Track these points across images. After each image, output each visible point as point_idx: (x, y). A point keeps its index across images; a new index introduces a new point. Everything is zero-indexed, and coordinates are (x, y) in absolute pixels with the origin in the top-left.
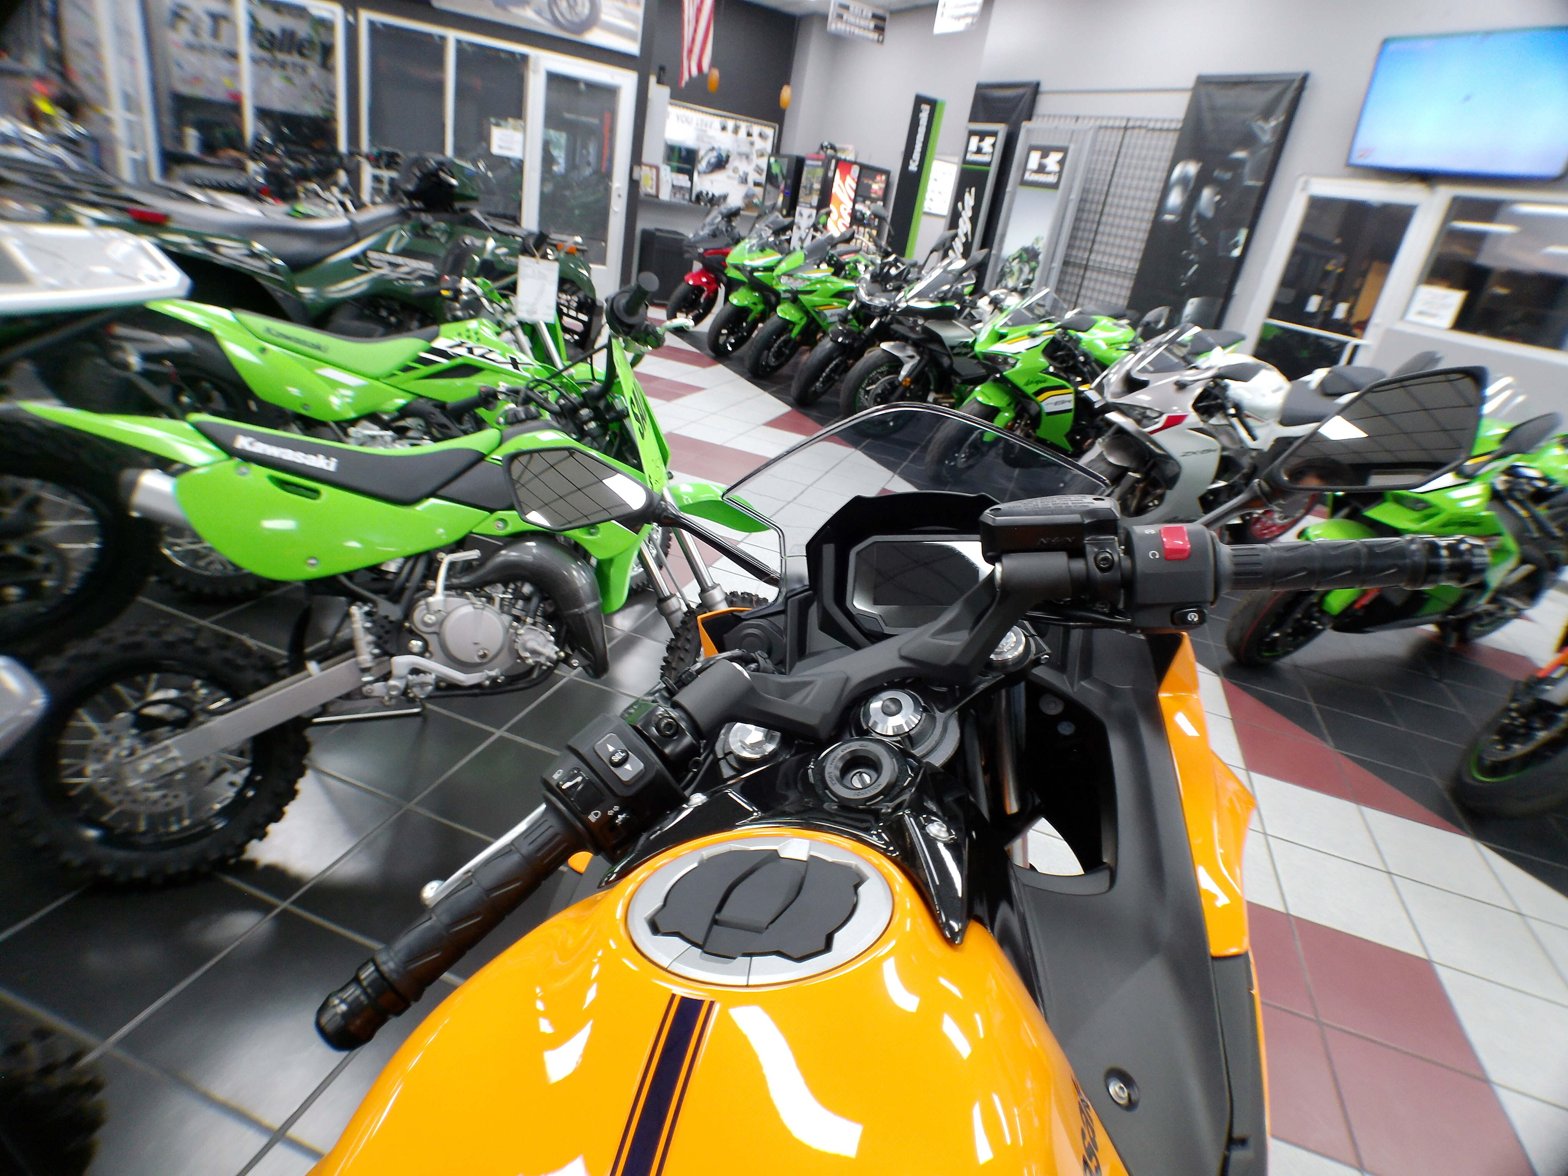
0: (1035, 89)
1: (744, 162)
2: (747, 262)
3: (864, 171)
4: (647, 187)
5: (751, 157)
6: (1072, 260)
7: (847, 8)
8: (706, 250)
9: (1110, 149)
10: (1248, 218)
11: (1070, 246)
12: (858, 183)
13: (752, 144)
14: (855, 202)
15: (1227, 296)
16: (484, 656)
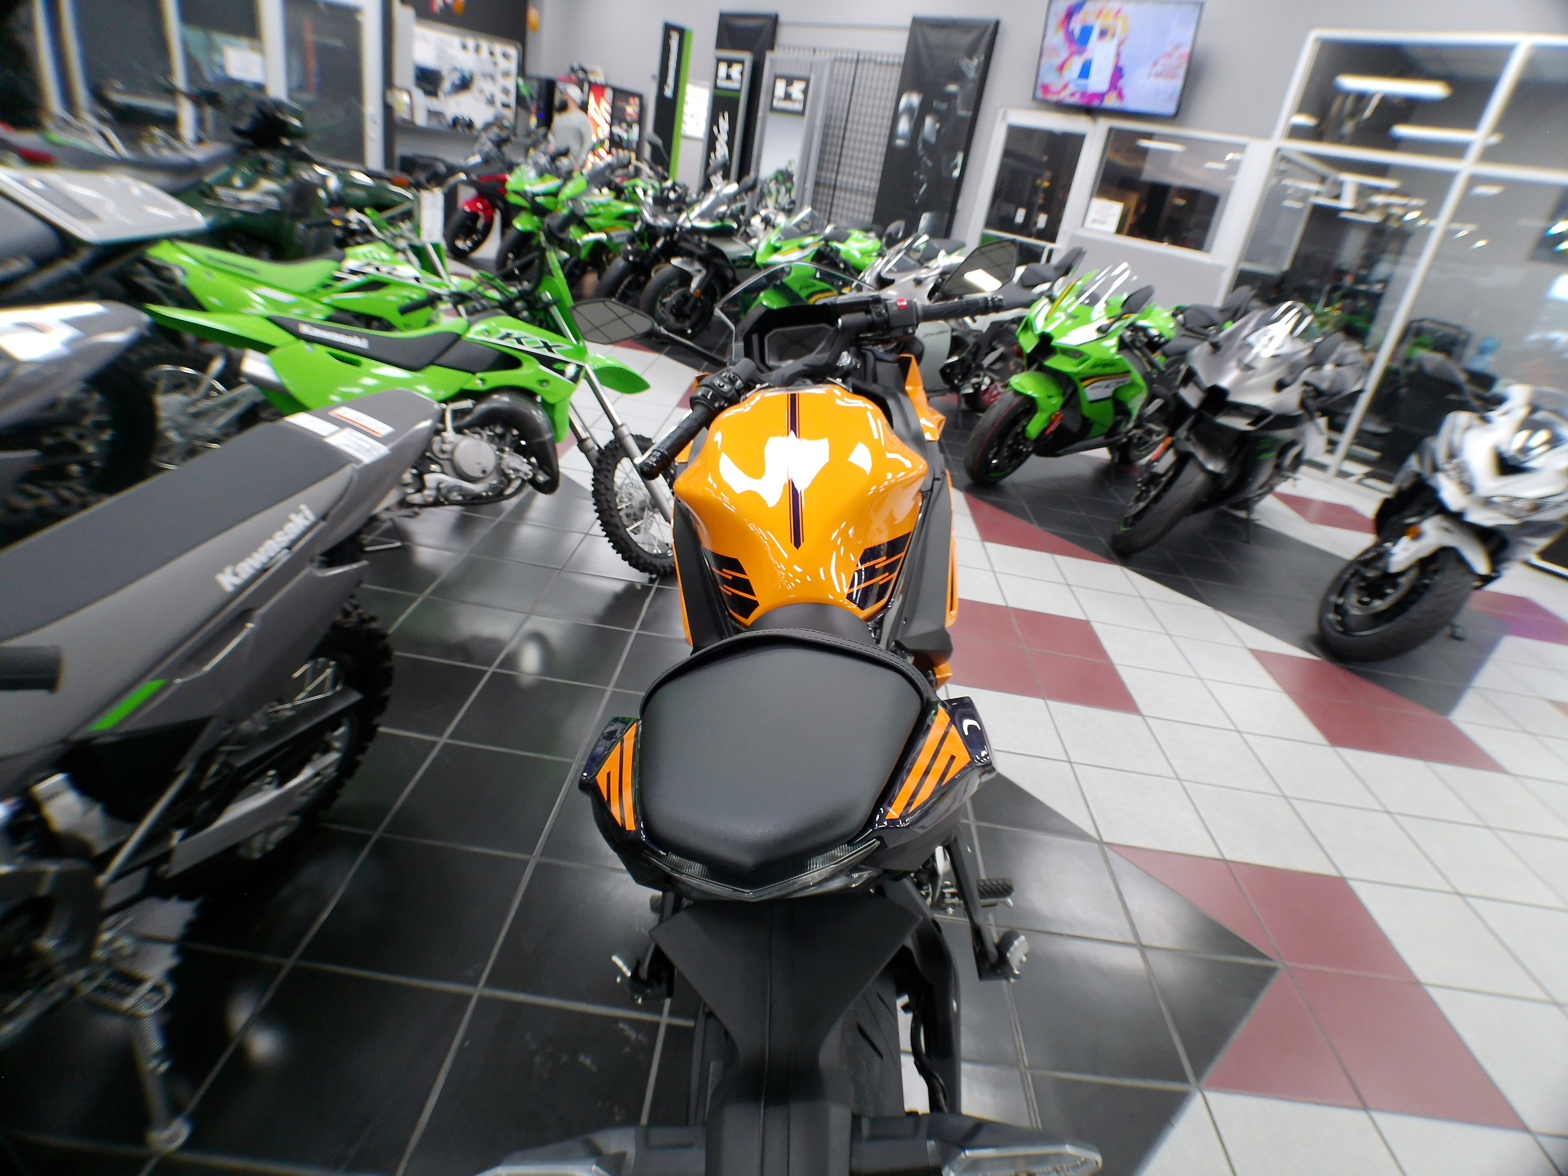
0: (774, 20)
1: (490, 83)
2: (528, 188)
3: (617, 94)
4: (402, 112)
5: (496, 77)
6: (822, 181)
8: (480, 177)
9: (846, 79)
10: (963, 143)
11: (820, 168)
12: (612, 107)
13: (495, 64)
14: (611, 125)
15: (952, 211)
16: (484, 472)
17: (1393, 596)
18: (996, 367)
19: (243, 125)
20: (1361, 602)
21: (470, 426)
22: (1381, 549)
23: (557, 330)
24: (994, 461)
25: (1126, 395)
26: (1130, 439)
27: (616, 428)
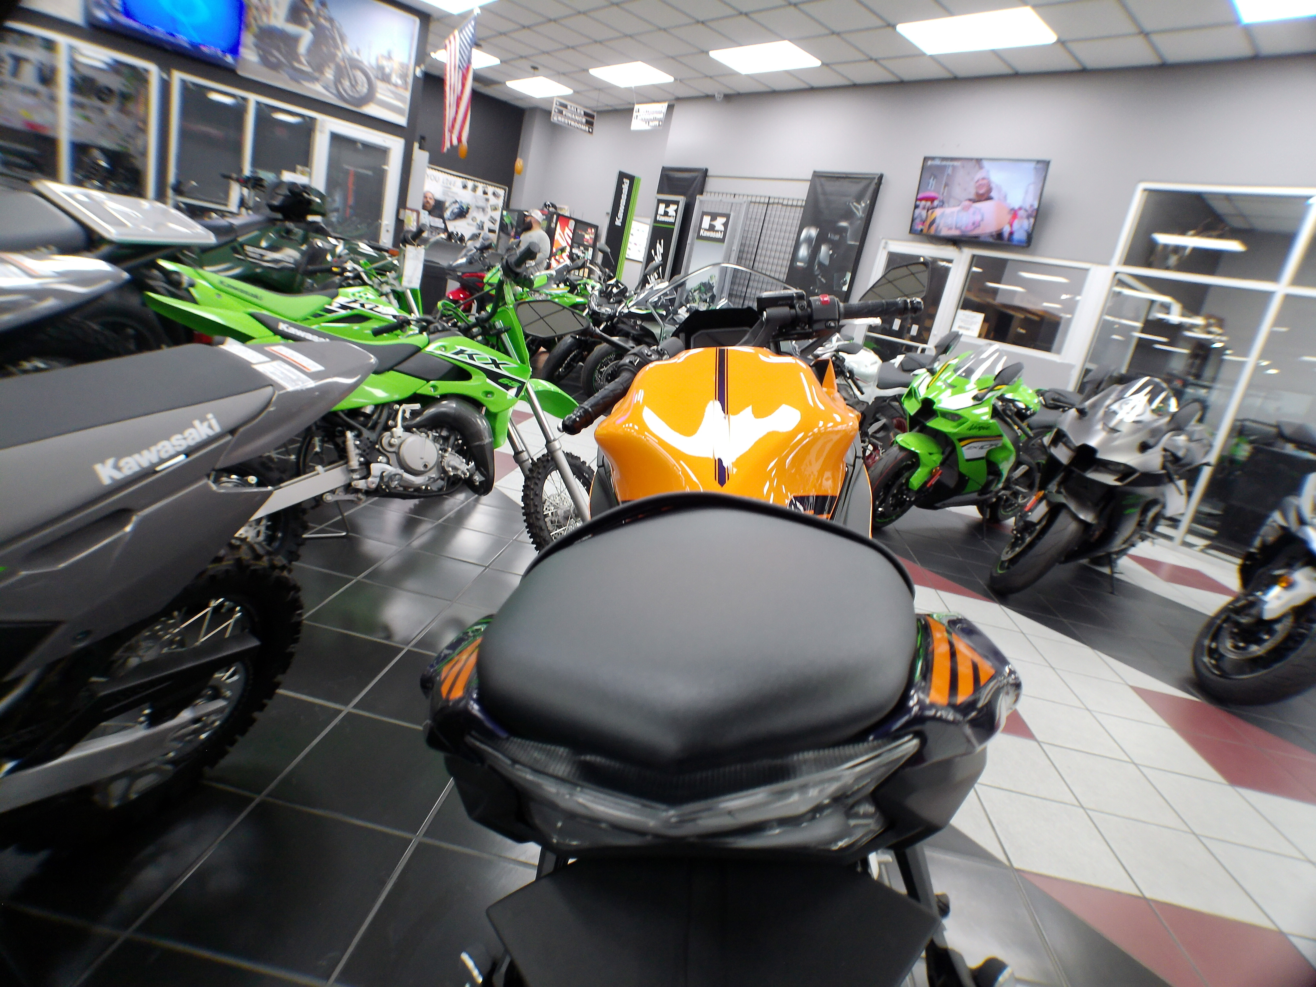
0: (705, 173)
1: (481, 213)
3: (578, 224)
4: (409, 226)
5: (486, 209)
6: (734, 293)
7: (565, 106)
8: (463, 273)
9: (758, 217)
10: (851, 266)
11: (733, 283)
12: (573, 234)
13: (487, 200)
14: (571, 247)
16: (426, 466)
17: (1270, 642)
18: (879, 435)
19: (276, 203)
20: (1236, 647)
21: (419, 426)
22: (1251, 598)
23: (507, 353)
24: (880, 509)
25: (998, 457)
26: (999, 499)
27: (548, 442)
